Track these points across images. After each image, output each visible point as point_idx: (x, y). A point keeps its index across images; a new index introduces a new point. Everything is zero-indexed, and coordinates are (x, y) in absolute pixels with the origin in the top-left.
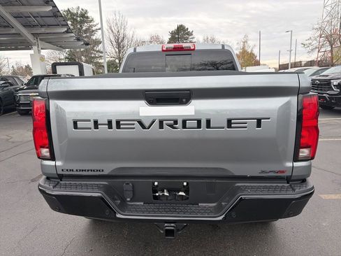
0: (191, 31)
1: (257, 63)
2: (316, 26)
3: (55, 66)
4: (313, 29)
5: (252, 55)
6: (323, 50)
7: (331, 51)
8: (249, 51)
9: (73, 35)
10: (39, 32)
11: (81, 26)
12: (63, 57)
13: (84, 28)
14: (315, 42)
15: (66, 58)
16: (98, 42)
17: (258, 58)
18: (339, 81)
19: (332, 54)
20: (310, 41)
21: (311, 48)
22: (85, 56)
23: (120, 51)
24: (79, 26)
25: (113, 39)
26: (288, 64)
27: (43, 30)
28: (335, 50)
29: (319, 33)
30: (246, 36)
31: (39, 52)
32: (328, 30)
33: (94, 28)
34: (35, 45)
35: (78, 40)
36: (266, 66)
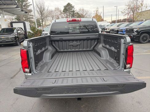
0: (73, 6)
1: (102, 20)
2: (127, 4)
3: (12, 23)
4: (126, 5)
5: (100, 16)
6: (130, 14)
7: (133, 15)
8: (99, 15)
9: (20, 8)
10: (3, 7)
11: (22, 3)
12: (14, 18)
13: (23, 4)
14: (127, 11)
15: (16, 18)
16: (31, 11)
17: (103, 18)
18: (137, 29)
19: (133, 16)
20: (125, 11)
21: (125, 13)
22: (25, 18)
23: (42, 16)
24: (21, 3)
25: (39, 11)
26: (115, 21)
27: (5, 6)
28: (135, 14)
29: (128, 7)
30: (97, 8)
31: (4, 17)
32: (132, 6)
33: (28, 4)
34: (1, 14)
35: (22, 11)
36: (106, 22)
